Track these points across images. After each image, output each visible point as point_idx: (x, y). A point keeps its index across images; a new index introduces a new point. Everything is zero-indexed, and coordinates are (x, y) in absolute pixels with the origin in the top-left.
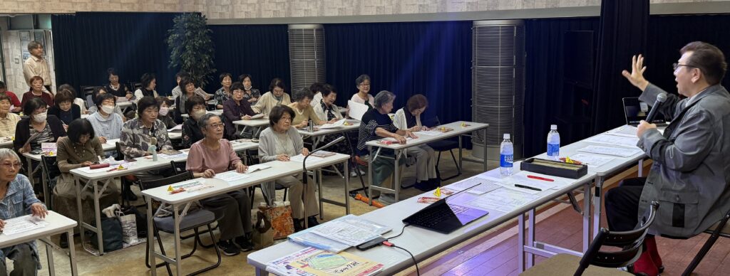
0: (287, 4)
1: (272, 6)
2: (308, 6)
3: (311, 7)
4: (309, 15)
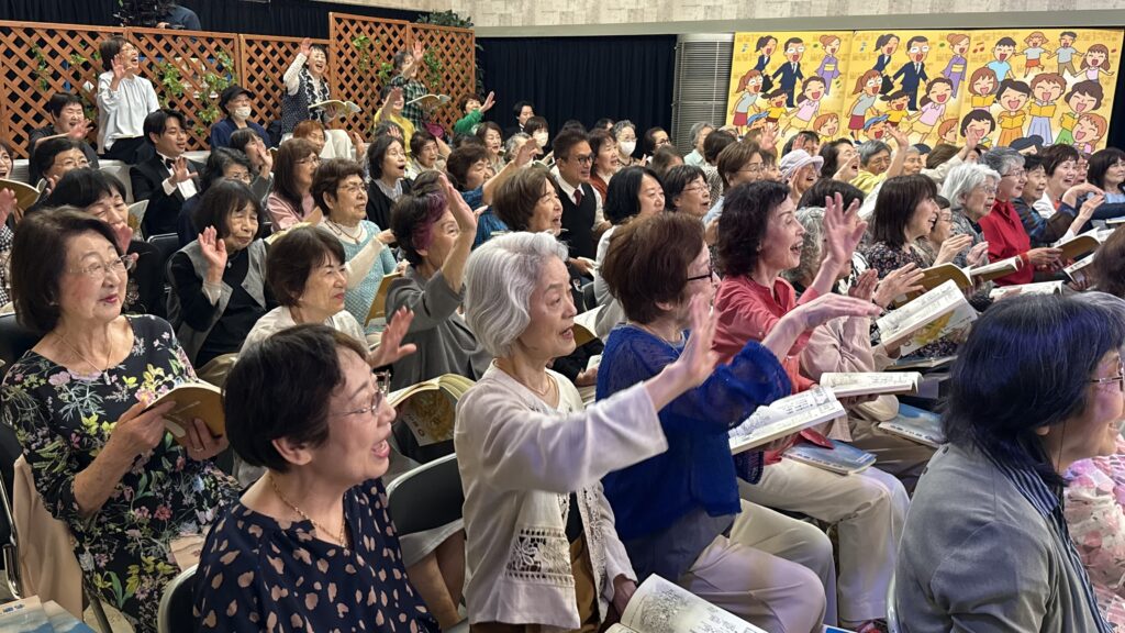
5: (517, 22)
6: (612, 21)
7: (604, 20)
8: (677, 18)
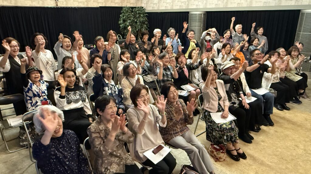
0: (187, 2)
1: (179, 4)
2: (198, 3)
3: (200, 3)
4: (199, 8)
5: (156, 9)
6: (176, 8)
7: (174, 8)
8: (190, 7)
